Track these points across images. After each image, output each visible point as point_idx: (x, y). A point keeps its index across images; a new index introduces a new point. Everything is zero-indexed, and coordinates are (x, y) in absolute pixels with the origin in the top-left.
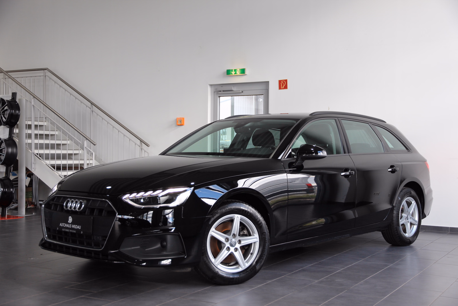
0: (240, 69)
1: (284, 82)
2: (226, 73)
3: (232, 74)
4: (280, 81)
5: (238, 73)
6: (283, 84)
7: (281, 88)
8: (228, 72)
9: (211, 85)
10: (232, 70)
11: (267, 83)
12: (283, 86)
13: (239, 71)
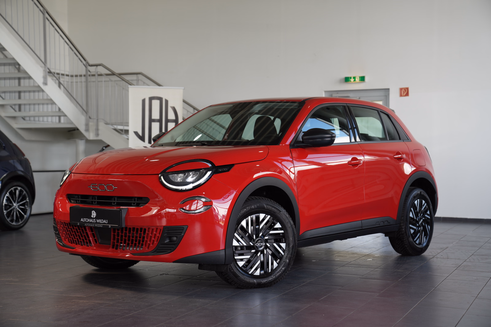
0: (359, 77)
1: (405, 91)
2: (344, 80)
3: (350, 81)
4: (401, 89)
5: (357, 80)
6: (405, 92)
7: (402, 95)
8: (347, 80)
9: (325, 92)
10: (351, 78)
11: (388, 90)
12: (404, 93)
13: (358, 79)
